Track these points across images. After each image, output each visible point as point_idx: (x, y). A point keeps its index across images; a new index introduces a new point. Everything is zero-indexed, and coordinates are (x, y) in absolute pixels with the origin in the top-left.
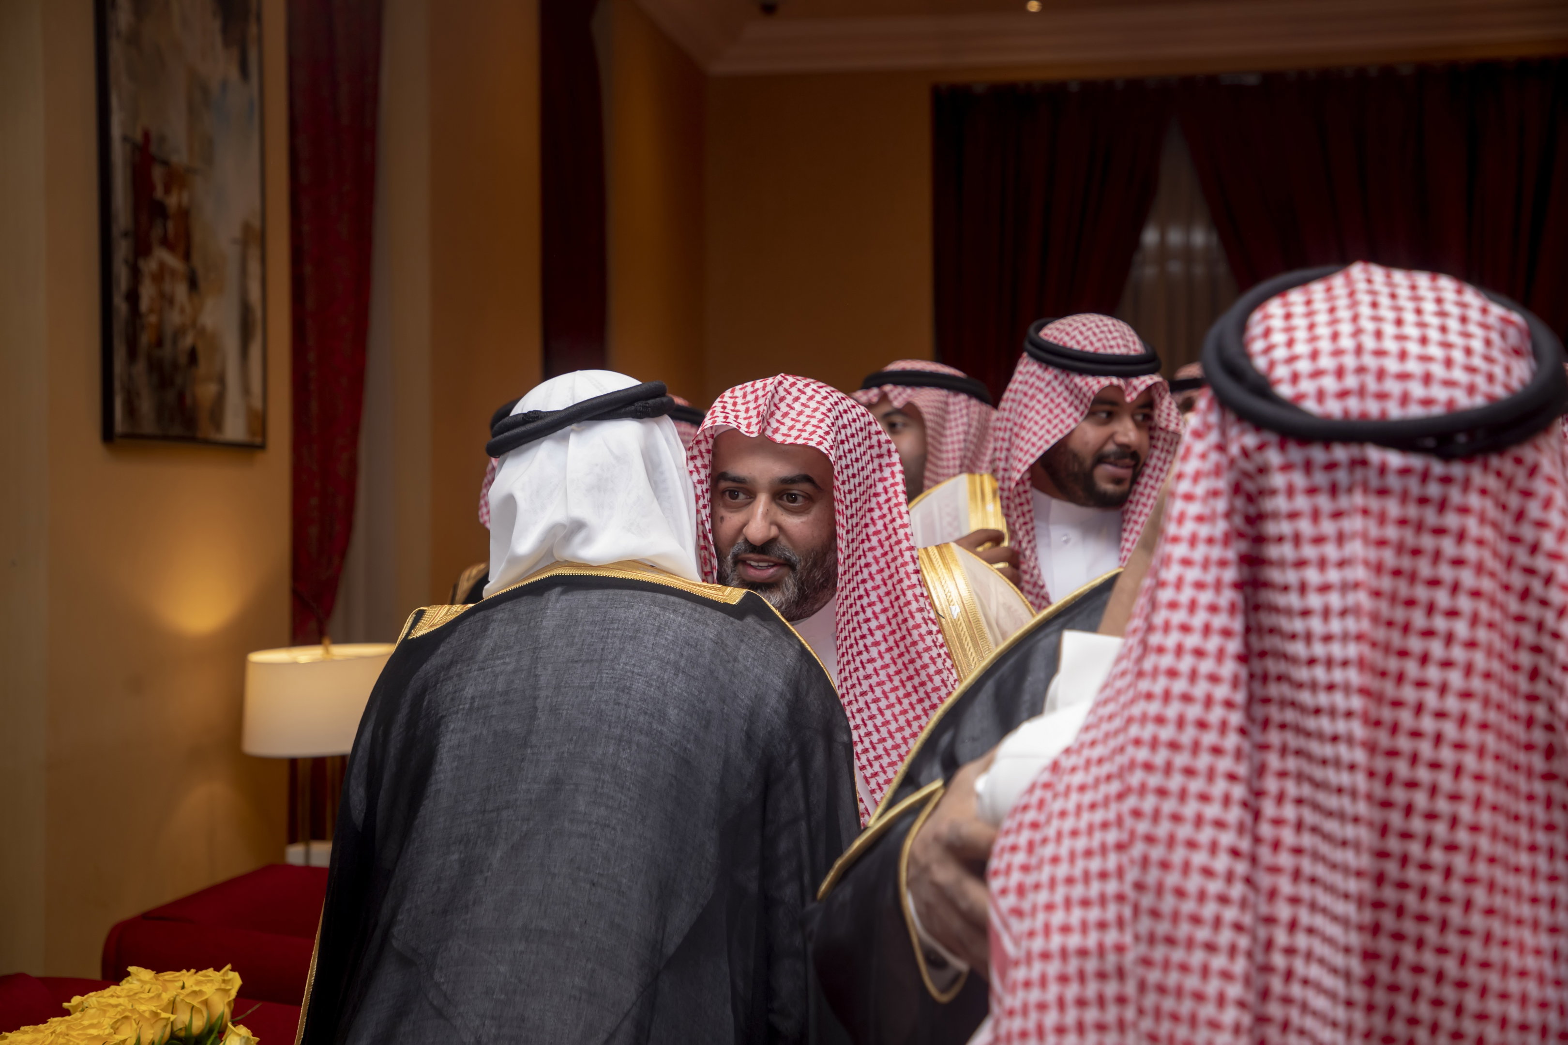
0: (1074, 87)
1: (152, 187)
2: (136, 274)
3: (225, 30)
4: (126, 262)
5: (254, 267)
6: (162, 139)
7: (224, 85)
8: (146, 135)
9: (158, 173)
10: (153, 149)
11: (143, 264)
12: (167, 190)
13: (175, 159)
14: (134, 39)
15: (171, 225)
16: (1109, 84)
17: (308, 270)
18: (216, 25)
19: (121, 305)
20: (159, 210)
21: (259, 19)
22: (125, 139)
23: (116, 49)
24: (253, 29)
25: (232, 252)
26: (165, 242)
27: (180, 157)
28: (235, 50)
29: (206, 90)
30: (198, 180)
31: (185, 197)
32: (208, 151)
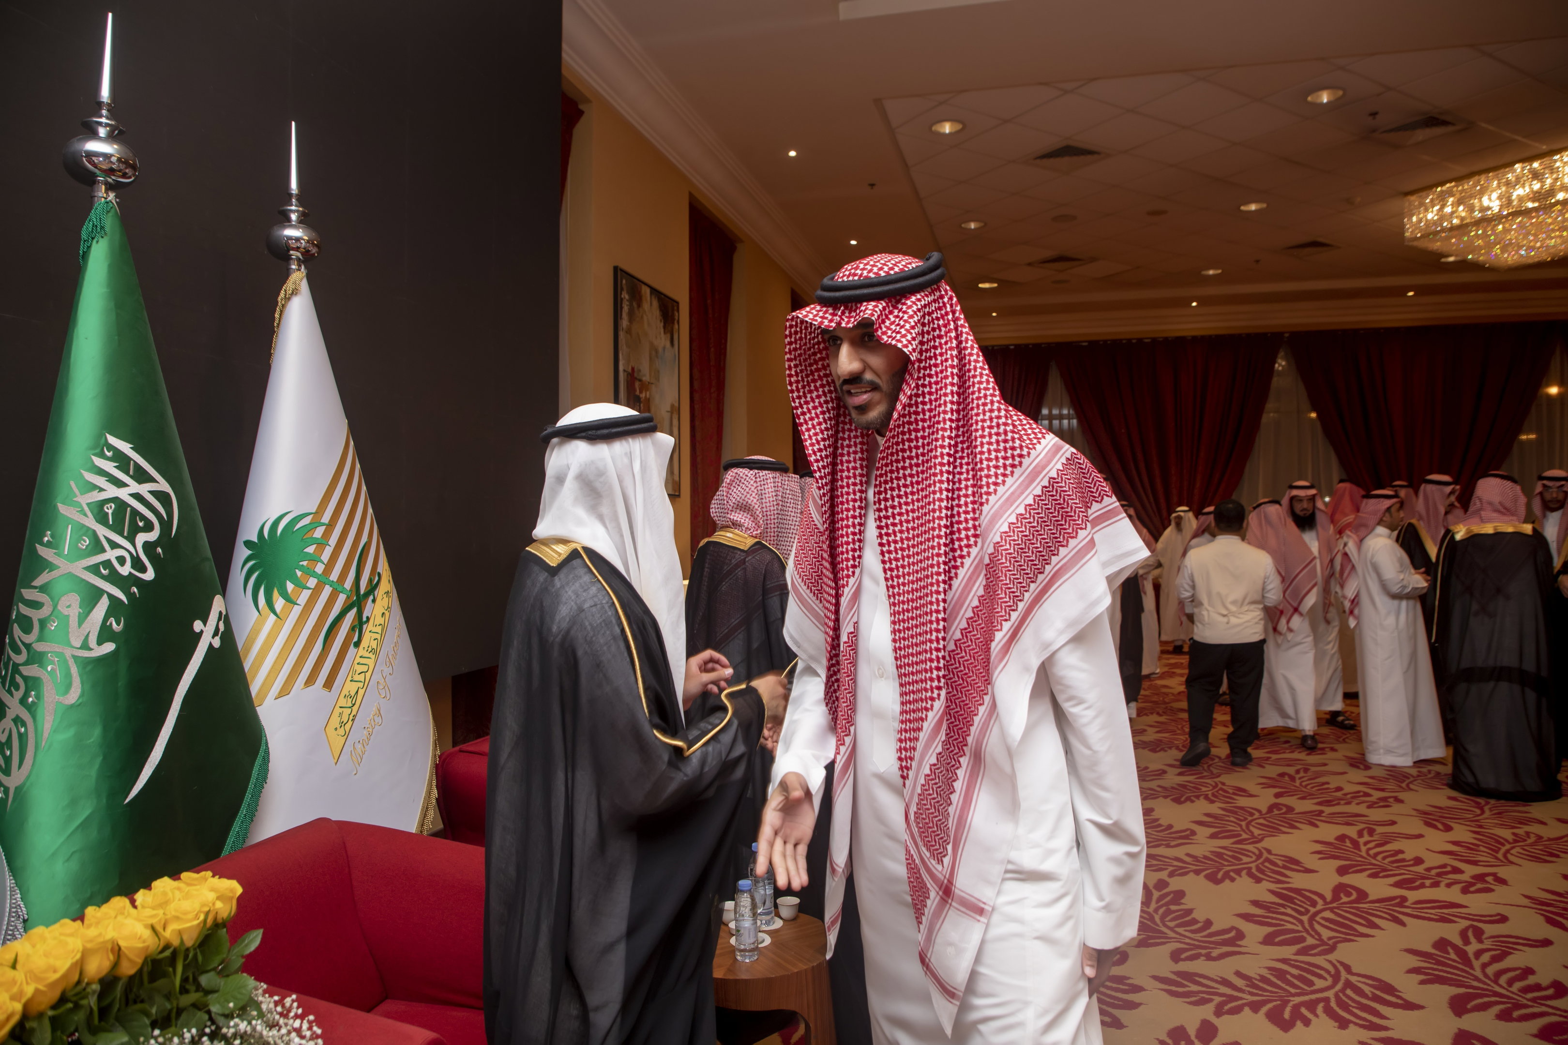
0: (1012, 347)
1: (635, 390)
3: (664, 327)
5: (675, 422)
6: (639, 371)
7: (664, 348)
8: (633, 369)
9: (637, 384)
10: (636, 375)
12: (641, 392)
13: (644, 379)
14: (629, 331)
15: (642, 405)
16: (1027, 345)
17: (697, 423)
18: (662, 324)
20: (639, 400)
21: (677, 322)
22: (624, 371)
23: (622, 335)
24: (676, 326)
25: (666, 416)
27: (646, 378)
28: (669, 335)
29: (657, 352)
30: (653, 386)
31: (648, 393)
32: (656, 375)
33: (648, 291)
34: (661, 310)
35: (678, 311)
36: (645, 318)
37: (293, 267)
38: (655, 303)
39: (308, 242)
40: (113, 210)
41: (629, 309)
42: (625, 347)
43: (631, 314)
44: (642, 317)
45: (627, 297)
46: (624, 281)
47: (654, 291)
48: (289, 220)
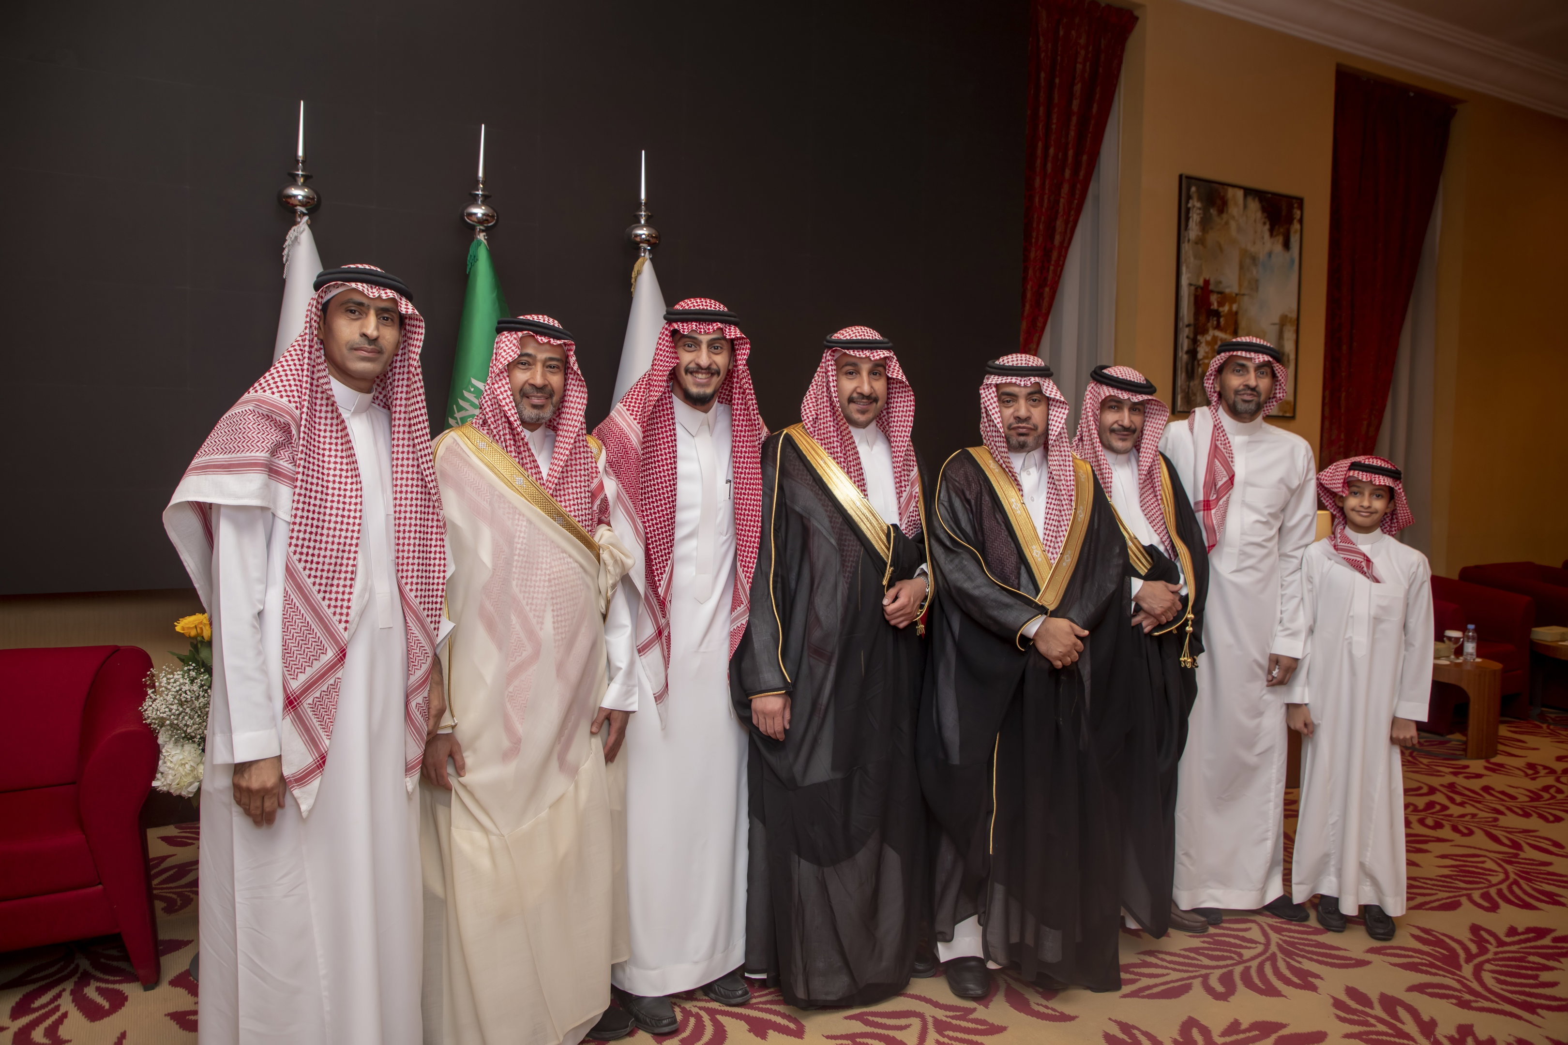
1: (1209, 305)
2: (1195, 342)
3: (1271, 231)
4: (1188, 337)
6: (1220, 282)
7: (1270, 254)
8: (1207, 282)
9: (1214, 298)
10: (1211, 287)
11: (1199, 337)
12: (1221, 304)
13: (1227, 291)
14: (1200, 242)
15: (1222, 320)
18: (1267, 227)
19: (1184, 357)
20: (1217, 314)
21: (1301, 221)
22: (1190, 285)
23: (1186, 247)
24: (1296, 226)
26: (1218, 327)
28: (1281, 239)
29: (1254, 259)
30: (1246, 298)
31: (1235, 307)
32: (1255, 286)
33: (1240, 194)
34: (1264, 210)
35: (1301, 207)
36: (1233, 225)
37: (643, 254)
38: (1254, 205)
39: (648, 236)
40: (482, 245)
41: (1202, 218)
42: (1192, 259)
43: (1205, 224)
44: (1227, 223)
45: (1198, 205)
46: (1193, 189)
47: (1249, 192)
48: (639, 222)
